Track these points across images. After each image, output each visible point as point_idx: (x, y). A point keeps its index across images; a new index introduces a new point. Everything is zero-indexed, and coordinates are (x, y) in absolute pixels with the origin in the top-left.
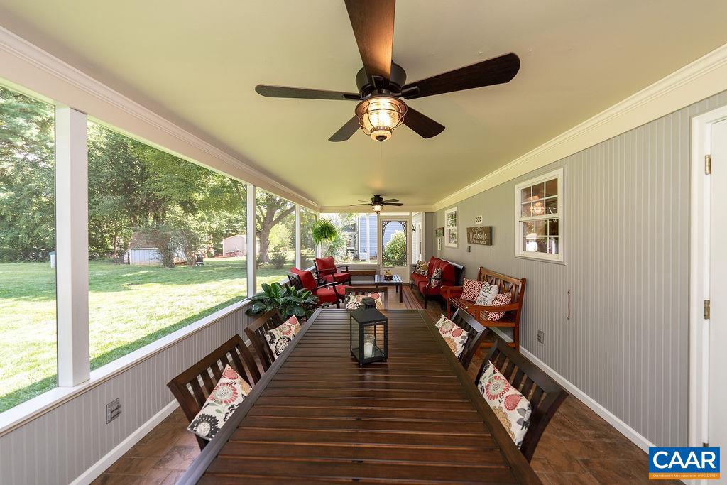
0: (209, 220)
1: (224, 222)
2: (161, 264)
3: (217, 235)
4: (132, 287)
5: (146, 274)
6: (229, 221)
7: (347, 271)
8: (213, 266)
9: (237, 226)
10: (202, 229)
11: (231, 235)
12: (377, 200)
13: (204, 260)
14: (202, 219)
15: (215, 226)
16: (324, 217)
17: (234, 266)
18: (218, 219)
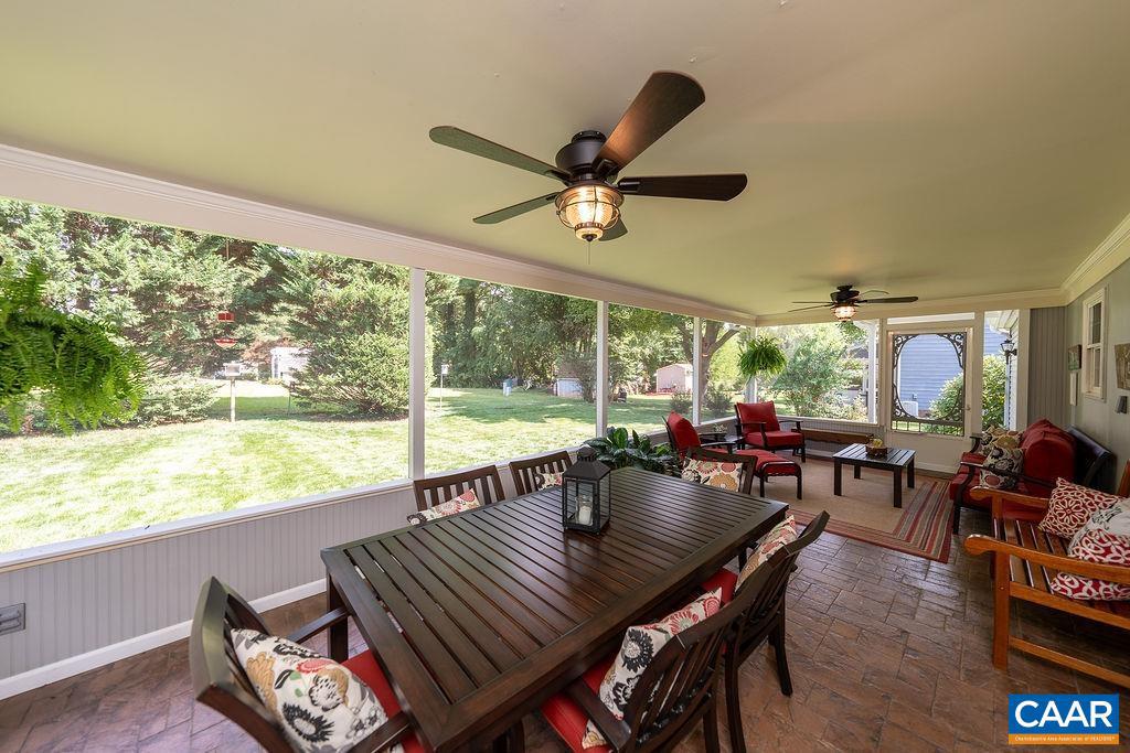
0: (641, 344)
1: (659, 346)
2: (581, 397)
3: (652, 364)
4: (548, 420)
5: (564, 408)
6: (667, 344)
7: (798, 430)
8: (637, 404)
9: (676, 351)
10: (632, 356)
11: (668, 364)
12: (845, 296)
13: (628, 396)
14: (633, 343)
15: (647, 352)
16: (761, 333)
17: (659, 406)
18: (652, 343)
